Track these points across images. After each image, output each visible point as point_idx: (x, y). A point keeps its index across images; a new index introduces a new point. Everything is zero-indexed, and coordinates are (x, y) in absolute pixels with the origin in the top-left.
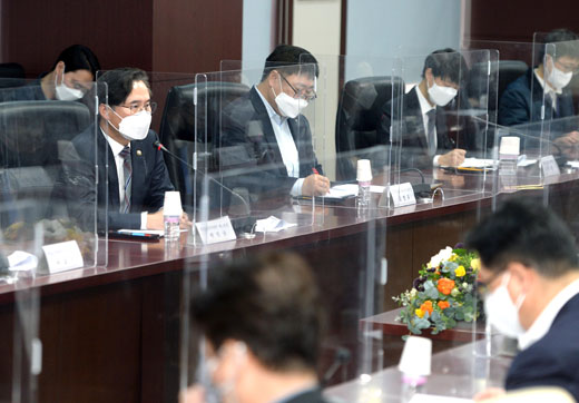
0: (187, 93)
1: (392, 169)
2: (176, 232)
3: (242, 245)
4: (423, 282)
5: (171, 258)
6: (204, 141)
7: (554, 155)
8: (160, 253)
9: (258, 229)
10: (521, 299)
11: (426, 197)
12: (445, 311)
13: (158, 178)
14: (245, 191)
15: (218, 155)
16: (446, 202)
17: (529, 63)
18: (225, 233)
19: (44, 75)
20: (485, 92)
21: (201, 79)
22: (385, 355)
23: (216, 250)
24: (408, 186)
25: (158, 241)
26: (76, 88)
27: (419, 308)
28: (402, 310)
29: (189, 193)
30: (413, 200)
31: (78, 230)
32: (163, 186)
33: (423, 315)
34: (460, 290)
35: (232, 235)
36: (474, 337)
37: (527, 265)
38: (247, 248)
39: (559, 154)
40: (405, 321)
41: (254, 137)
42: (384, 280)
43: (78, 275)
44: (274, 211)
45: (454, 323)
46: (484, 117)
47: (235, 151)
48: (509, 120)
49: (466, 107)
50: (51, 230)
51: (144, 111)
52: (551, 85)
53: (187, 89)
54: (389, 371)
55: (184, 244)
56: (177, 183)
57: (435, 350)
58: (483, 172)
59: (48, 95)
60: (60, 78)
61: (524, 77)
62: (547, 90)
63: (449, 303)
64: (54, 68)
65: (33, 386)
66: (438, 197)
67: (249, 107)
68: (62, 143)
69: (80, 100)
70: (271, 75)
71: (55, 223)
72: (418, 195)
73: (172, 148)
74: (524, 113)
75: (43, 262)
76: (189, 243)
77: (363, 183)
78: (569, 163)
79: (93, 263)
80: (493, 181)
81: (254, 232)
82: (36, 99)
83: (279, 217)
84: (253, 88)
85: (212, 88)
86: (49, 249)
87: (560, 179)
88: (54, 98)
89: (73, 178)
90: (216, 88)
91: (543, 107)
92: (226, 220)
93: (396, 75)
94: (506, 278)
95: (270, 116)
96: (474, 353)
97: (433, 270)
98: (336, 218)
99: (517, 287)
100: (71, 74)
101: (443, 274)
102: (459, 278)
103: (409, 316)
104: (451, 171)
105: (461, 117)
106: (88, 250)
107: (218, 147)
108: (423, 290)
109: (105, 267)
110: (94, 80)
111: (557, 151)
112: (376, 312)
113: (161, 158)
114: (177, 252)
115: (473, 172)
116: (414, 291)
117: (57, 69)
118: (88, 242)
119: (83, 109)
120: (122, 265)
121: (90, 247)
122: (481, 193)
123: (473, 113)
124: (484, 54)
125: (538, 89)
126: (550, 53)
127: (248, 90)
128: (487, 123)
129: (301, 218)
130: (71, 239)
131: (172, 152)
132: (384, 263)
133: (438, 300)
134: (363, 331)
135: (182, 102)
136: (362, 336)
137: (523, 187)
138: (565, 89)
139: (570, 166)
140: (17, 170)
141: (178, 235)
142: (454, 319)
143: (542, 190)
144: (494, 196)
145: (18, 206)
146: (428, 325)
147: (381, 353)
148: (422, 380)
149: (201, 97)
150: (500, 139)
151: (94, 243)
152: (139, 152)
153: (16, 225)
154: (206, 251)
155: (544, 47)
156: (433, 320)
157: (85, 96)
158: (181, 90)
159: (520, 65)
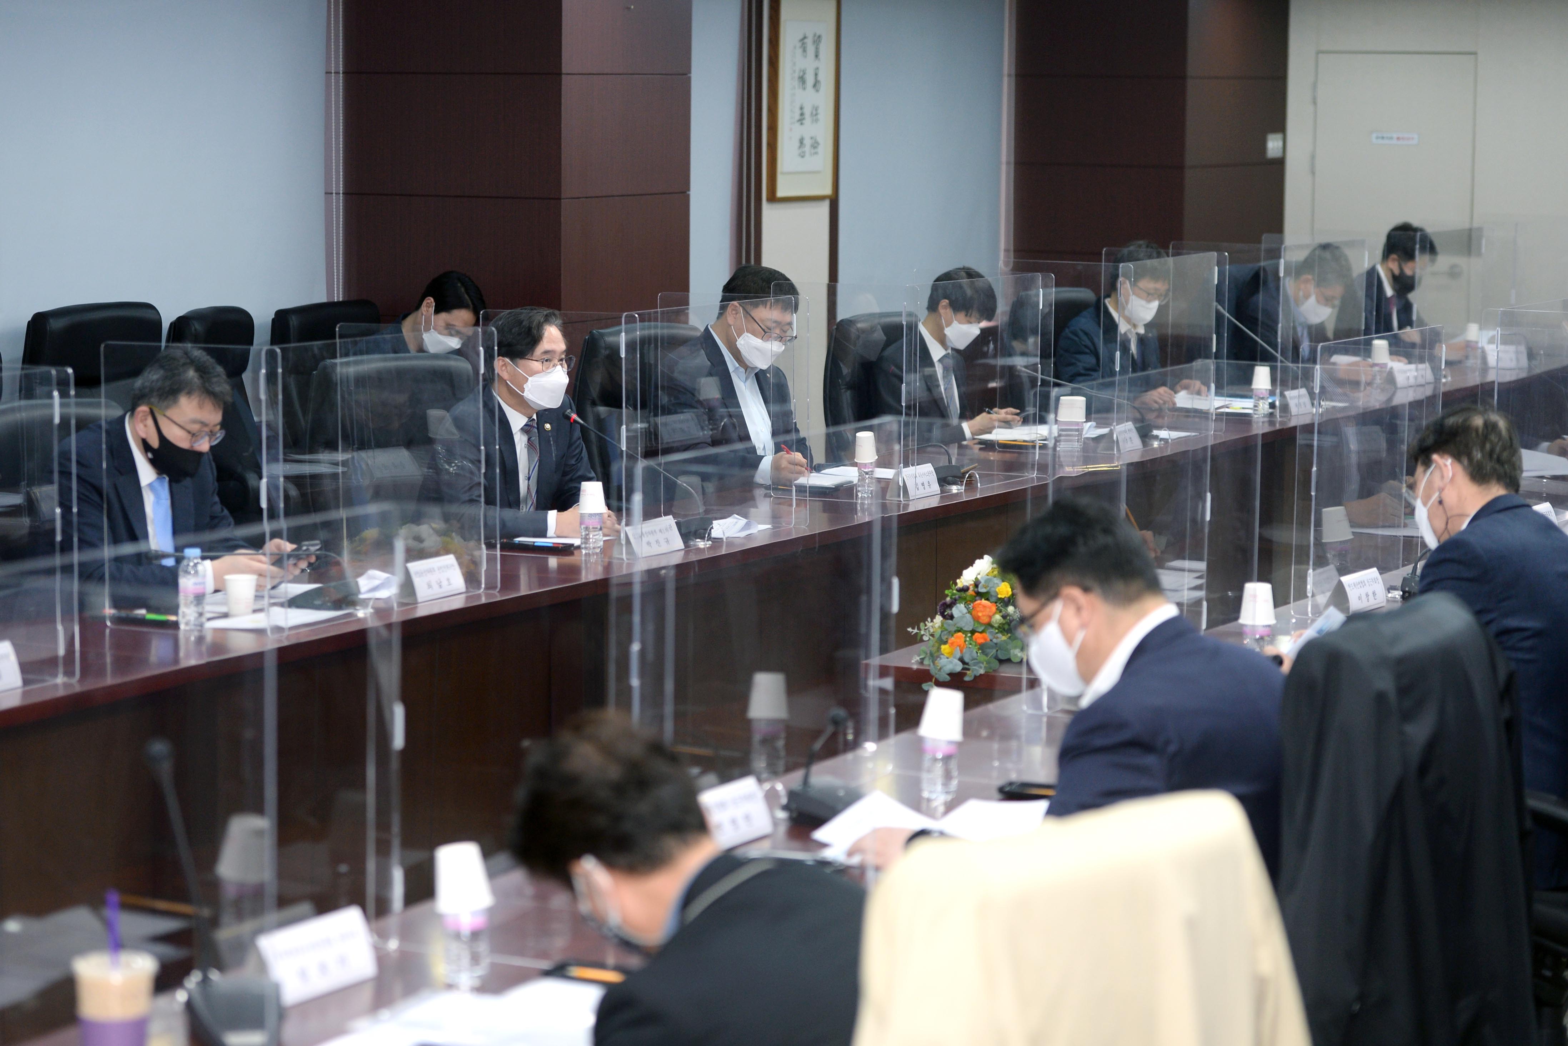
0: (610, 339)
1: (906, 445)
2: (598, 540)
3: (693, 558)
4: (951, 606)
5: (591, 578)
6: (635, 408)
7: (1135, 421)
8: (574, 570)
9: (715, 533)
10: (1080, 637)
11: (955, 483)
12: (982, 648)
13: (573, 462)
14: (696, 480)
15: (656, 425)
16: (984, 489)
17: (1097, 291)
18: (667, 541)
19: (405, 317)
20: (1034, 332)
21: (631, 320)
22: (898, 714)
23: (655, 565)
24: (928, 468)
25: (572, 554)
26: (451, 335)
27: (945, 643)
28: (922, 647)
29: (614, 483)
30: (936, 488)
31: (457, 539)
32: (580, 473)
33: (951, 653)
34: (1004, 617)
35: (678, 543)
36: (1024, 683)
37: (1086, 590)
38: (700, 562)
39: (1142, 420)
40: (926, 662)
41: (707, 400)
42: (895, 608)
43: (458, 603)
44: (737, 508)
45: (996, 664)
46: (1034, 367)
47: (681, 422)
48: (1071, 370)
49: (1010, 354)
50: (419, 539)
51: (559, 367)
52: (1128, 320)
53: (611, 334)
54: (904, 736)
55: (611, 557)
56: (599, 470)
57: (968, 705)
58: (1034, 447)
59: (412, 347)
60: (428, 322)
61: (1091, 310)
62: (1123, 327)
63: (988, 636)
64: (418, 307)
65: (395, 765)
66: (970, 484)
67: (702, 359)
68: (434, 414)
69: (458, 352)
70: (729, 309)
71: (424, 530)
72: (943, 481)
73: (591, 418)
74: (1092, 360)
75: (408, 587)
76: (616, 554)
77: (865, 465)
78: (1155, 432)
79: (479, 587)
80: (1050, 458)
81: (710, 539)
82: (395, 352)
83: (745, 516)
84: (707, 329)
85: (646, 332)
86: (414, 567)
87: (1142, 456)
88: (421, 349)
89: (449, 464)
90: (652, 332)
91: (1118, 354)
92: (668, 522)
93: (908, 309)
94: (1057, 608)
95: (731, 369)
96: (1025, 708)
97: (965, 589)
98: (825, 515)
99: (1073, 621)
100: (443, 316)
101: (979, 595)
102: (1002, 600)
103: (932, 655)
104: (989, 446)
105: (1003, 367)
106: (472, 567)
107: (656, 415)
108: (951, 617)
109: (496, 592)
110: (477, 324)
111: (1138, 415)
112: (884, 649)
113: (577, 433)
114: (600, 569)
115: (1020, 447)
116: (938, 619)
117: (424, 308)
118: (472, 555)
119: (462, 365)
120: (525, 588)
121: (475, 563)
122: (1031, 477)
123: (1019, 362)
124: (1033, 281)
125: (1111, 326)
126: (1126, 276)
127: (699, 334)
128: (1040, 376)
129: (775, 518)
130: (447, 552)
131: (591, 427)
132: (896, 582)
133: (973, 632)
134: (866, 678)
135: (604, 352)
136: (866, 686)
137: (1092, 468)
138: (1147, 326)
139: (1156, 437)
140: (370, 453)
141: (601, 543)
142: (996, 658)
143: (1118, 472)
144: (1050, 481)
145: (372, 509)
146: (959, 667)
147: (893, 711)
148: (951, 749)
149: (631, 346)
150: (1058, 400)
151: (481, 557)
152: (548, 426)
153: (371, 533)
154: (640, 567)
155: (1117, 269)
156: (966, 660)
157: (463, 345)
158: (602, 335)
159: (1083, 294)
